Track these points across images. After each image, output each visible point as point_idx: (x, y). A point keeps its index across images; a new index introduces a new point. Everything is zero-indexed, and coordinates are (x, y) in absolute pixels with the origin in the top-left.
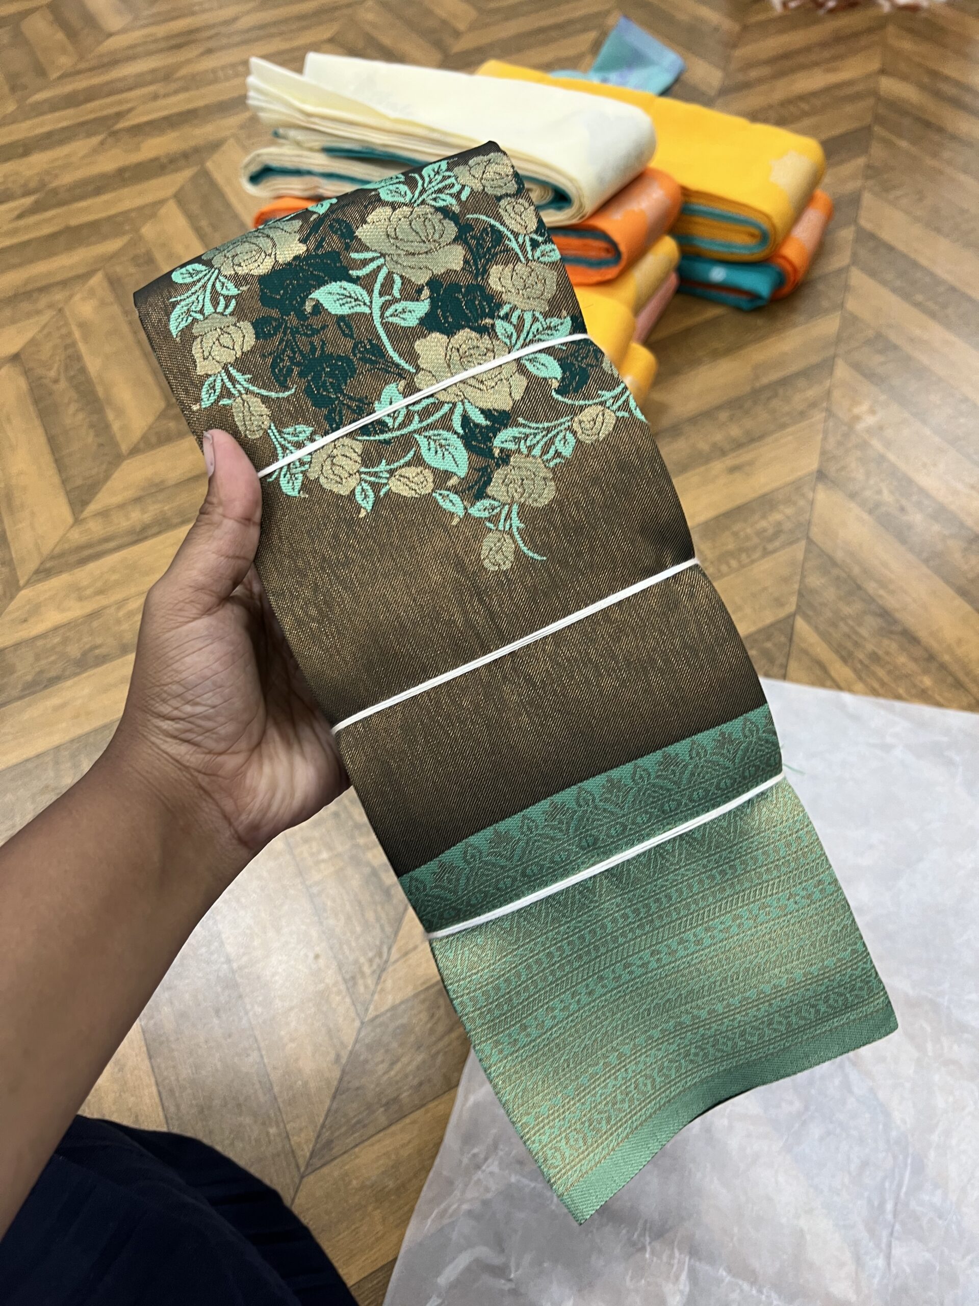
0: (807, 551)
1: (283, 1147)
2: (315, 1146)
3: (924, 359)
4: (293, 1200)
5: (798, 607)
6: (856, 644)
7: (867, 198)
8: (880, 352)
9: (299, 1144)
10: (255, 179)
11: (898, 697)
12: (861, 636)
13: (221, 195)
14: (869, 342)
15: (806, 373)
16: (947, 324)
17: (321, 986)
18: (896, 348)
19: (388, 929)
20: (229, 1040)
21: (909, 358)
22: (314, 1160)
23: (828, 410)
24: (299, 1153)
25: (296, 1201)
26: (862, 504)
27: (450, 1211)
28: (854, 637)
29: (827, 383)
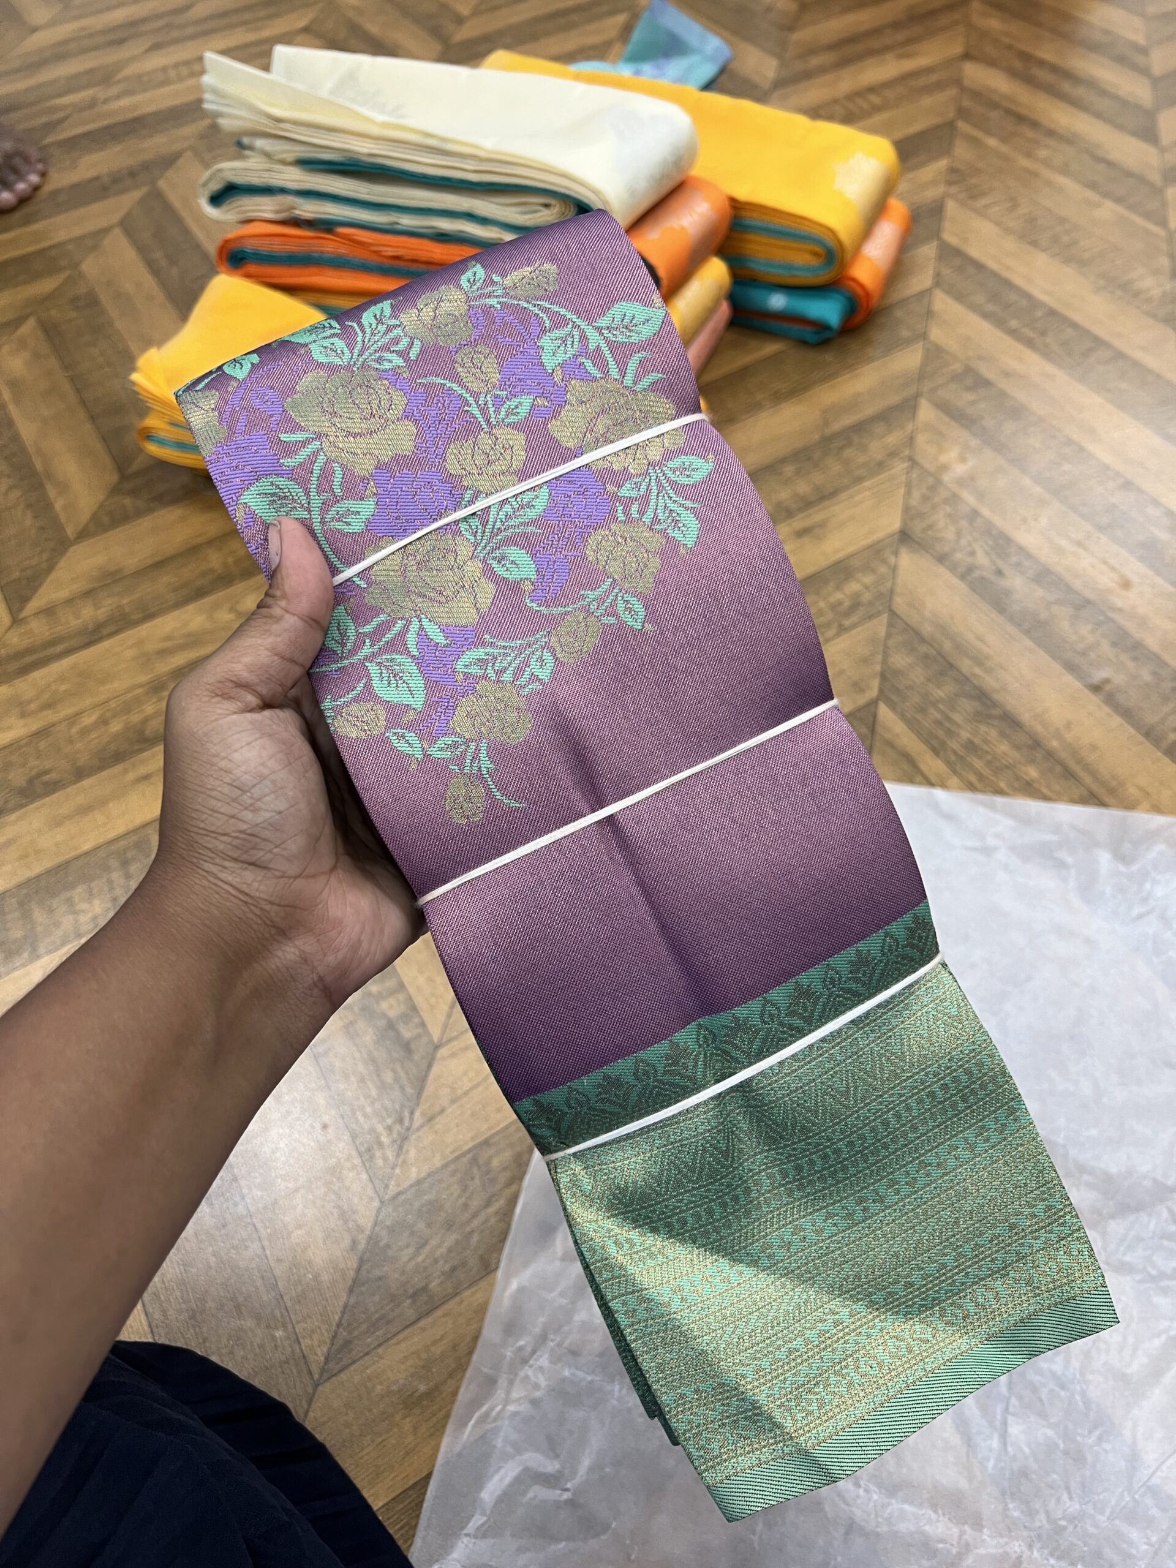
0: (890, 625)
1: (293, 1351)
2: (330, 1349)
3: (1020, 395)
4: (307, 1412)
5: (881, 691)
6: (950, 733)
7: (951, 206)
8: (968, 389)
9: (311, 1348)
10: (216, 199)
11: (1000, 792)
12: (956, 723)
13: (178, 220)
14: (956, 378)
15: (887, 417)
16: (1046, 354)
17: (332, 1162)
18: (987, 383)
19: (409, 1090)
20: (223, 1232)
21: (1003, 395)
22: (331, 1365)
23: (911, 459)
24: (311, 1358)
25: (311, 1414)
26: (953, 568)
27: (494, 1414)
28: (947, 724)
29: (910, 427)
